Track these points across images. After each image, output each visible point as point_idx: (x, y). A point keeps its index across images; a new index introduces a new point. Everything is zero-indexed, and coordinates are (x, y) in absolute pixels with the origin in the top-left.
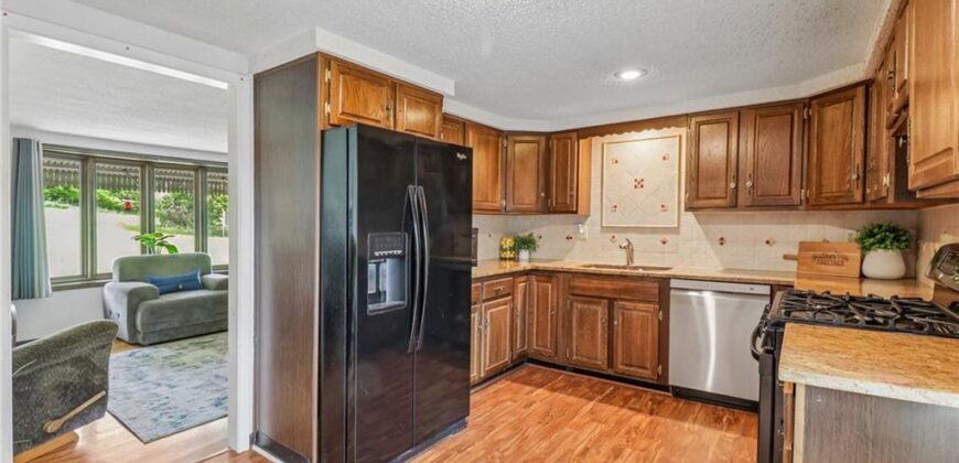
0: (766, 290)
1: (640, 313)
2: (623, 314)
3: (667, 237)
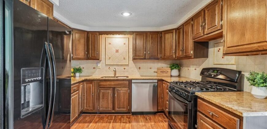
0: (156, 81)
1: (123, 91)
2: (118, 92)
3: (125, 67)
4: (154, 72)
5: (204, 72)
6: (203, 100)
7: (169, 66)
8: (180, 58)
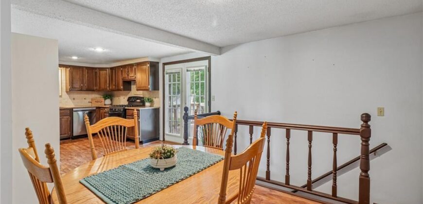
1: (64, 119)
4: (89, 102)
5: (129, 99)
6: (129, 109)
7: (102, 96)
8: (113, 90)
